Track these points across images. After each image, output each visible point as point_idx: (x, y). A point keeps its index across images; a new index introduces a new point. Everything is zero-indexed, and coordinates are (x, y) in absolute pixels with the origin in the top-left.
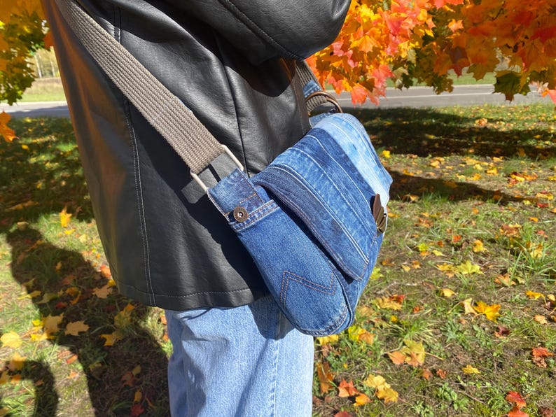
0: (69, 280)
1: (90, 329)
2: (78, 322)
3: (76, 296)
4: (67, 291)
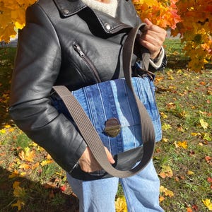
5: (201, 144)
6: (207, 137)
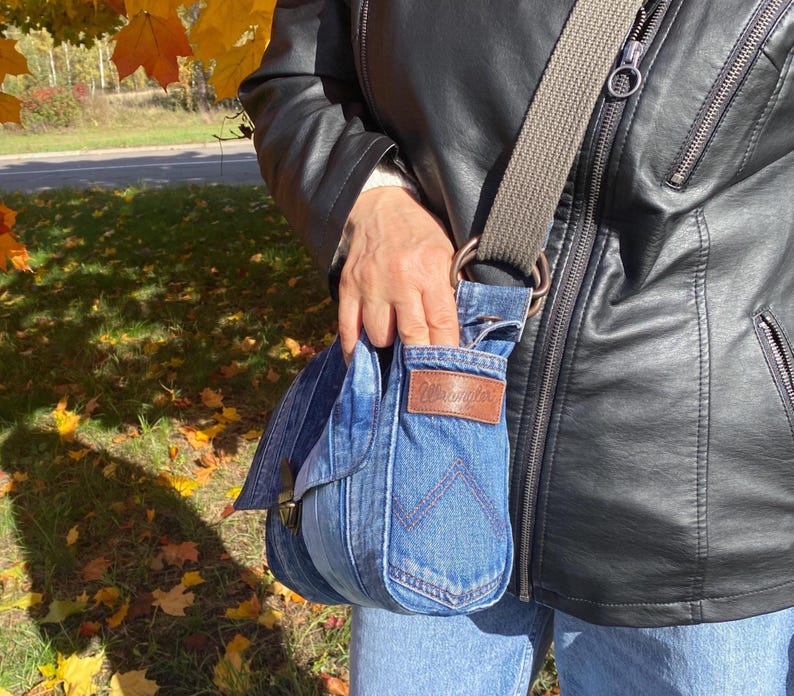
0: (96, 569)
1: (160, 690)
2: (133, 672)
3: (117, 607)
4: (98, 596)
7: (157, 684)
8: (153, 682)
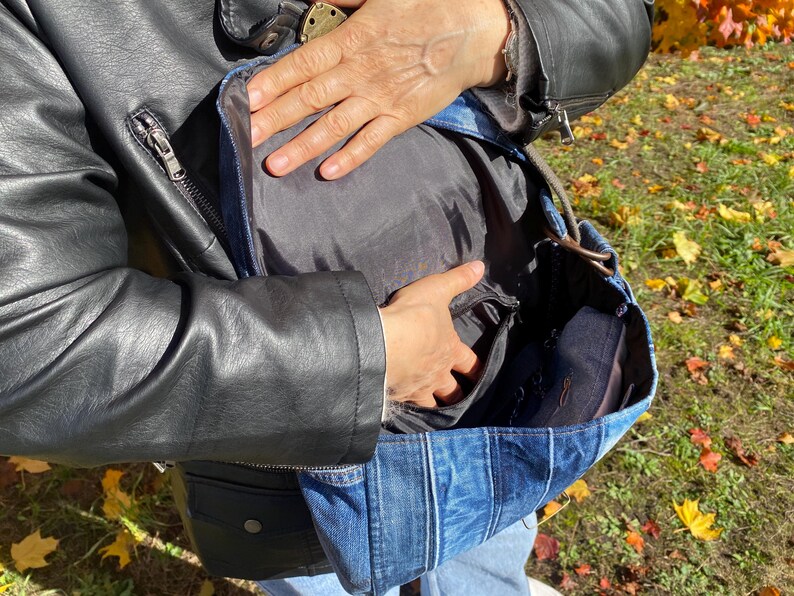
5: (676, 317)
6: (694, 292)
7: (56, 538)
8: (51, 539)
